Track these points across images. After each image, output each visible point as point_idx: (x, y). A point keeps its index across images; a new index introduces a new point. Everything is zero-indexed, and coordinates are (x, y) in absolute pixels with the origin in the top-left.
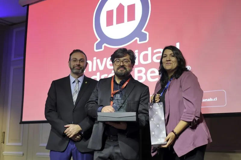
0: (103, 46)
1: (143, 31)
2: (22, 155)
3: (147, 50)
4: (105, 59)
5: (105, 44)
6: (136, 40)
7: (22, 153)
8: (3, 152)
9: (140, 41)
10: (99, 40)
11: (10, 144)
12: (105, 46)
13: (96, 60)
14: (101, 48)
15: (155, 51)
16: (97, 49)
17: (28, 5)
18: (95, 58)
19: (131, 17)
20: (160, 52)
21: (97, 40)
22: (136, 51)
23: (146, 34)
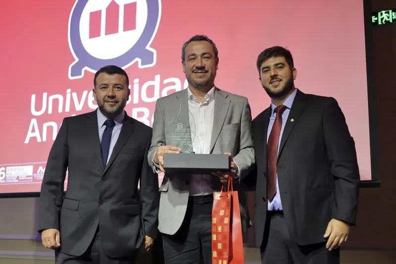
0: (83, 70)
1: (148, 47)
3: (153, 79)
4: (85, 93)
5: (86, 68)
6: (137, 62)
9: (142, 64)
10: (77, 60)
12: (86, 71)
13: (71, 93)
14: (80, 74)
15: (166, 82)
16: (72, 75)
18: (69, 91)
19: (130, 24)
20: (173, 84)
21: (74, 60)
22: (136, 81)
23: (152, 53)
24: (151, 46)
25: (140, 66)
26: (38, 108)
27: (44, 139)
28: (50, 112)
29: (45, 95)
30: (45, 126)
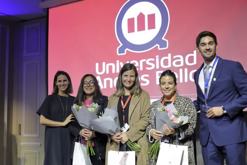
0: (126, 50)
1: (163, 38)
2: (40, 146)
3: (167, 56)
5: (127, 49)
6: (157, 46)
7: (39, 144)
8: (20, 142)
9: (160, 48)
10: (121, 45)
11: (26, 135)
12: (127, 51)
13: (119, 63)
14: (124, 53)
15: (174, 57)
16: (119, 53)
17: (48, 9)
18: (118, 61)
19: (152, 26)
20: (179, 58)
21: (120, 45)
22: (157, 56)
23: (166, 42)
24: (164, 38)
25: (159, 49)
26: (101, 70)
27: (105, 87)
28: (108, 72)
29: (104, 63)
30: (105, 80)
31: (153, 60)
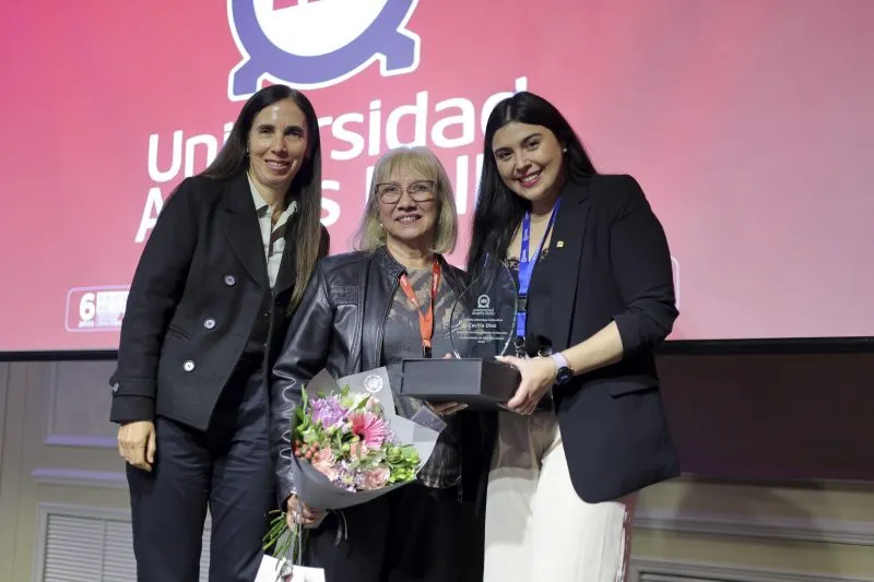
0: (259, 81)
1: (402, 29)
5: (266, 76)
6: (377, 63)
9: (389, 68)
10: (246, 57)
22: (376, 104)
23: (412, 43)
24: (407, 27)
25: (384, 72)
26: (164, 164)
28: (189, 171)
29: (178, 136)
31: (358, 118)
